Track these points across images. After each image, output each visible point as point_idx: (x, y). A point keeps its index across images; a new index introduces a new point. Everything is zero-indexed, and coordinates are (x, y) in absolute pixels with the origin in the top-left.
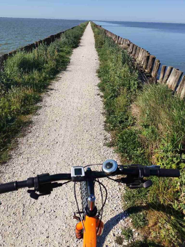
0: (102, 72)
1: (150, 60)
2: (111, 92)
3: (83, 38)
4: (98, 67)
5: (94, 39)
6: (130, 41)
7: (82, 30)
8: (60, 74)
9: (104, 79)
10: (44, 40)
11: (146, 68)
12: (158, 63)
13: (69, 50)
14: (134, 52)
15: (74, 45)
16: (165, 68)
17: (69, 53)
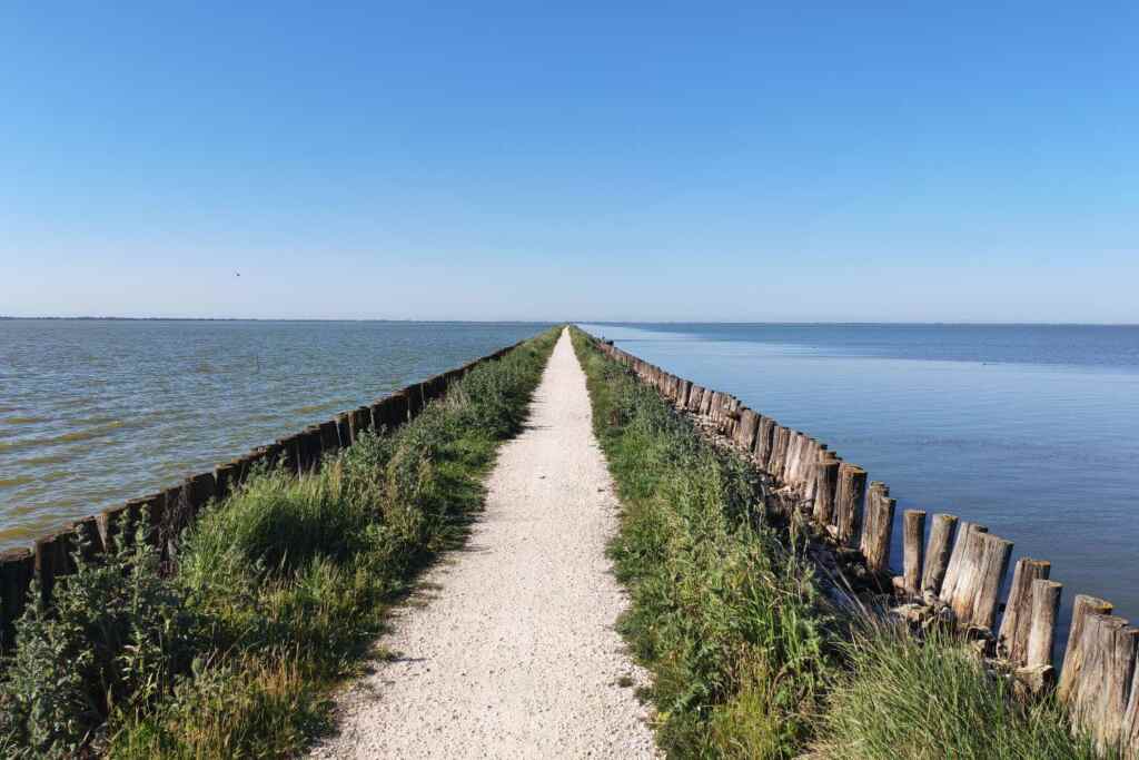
0: (634, 552)
1: (843, 486)
2: (689, 672)
3: (538, 393)
4: (611, 527)
5: (589, 399)
6: (739, 403)
7: (538, 359)
8: (440, 569)
9: (646, 593)
10: (376, 407)
11: (830, 517)
12: (886, 500)
13: (483, 452)
14: (761, 446)
15: (505, 428)
16: (922, 524)
17: (483, 462)
